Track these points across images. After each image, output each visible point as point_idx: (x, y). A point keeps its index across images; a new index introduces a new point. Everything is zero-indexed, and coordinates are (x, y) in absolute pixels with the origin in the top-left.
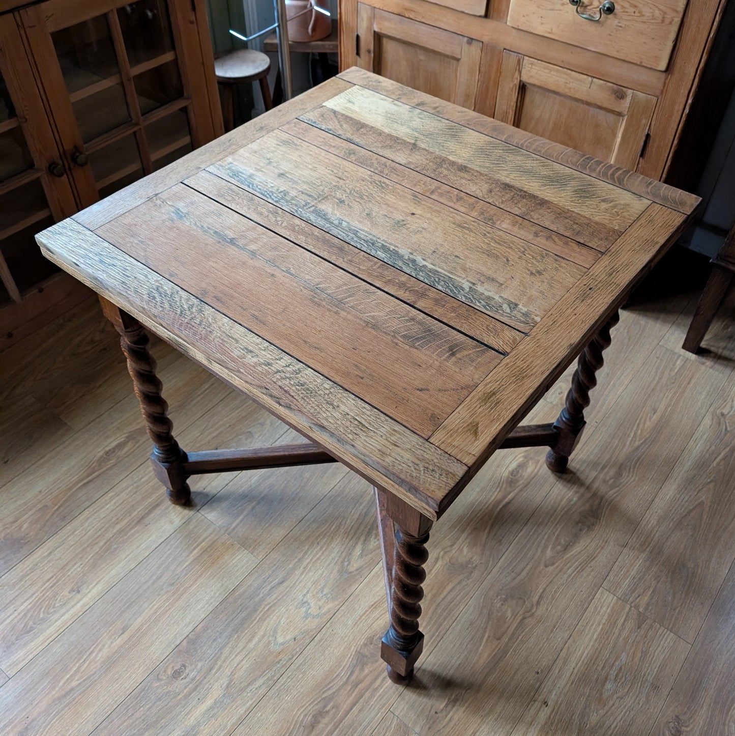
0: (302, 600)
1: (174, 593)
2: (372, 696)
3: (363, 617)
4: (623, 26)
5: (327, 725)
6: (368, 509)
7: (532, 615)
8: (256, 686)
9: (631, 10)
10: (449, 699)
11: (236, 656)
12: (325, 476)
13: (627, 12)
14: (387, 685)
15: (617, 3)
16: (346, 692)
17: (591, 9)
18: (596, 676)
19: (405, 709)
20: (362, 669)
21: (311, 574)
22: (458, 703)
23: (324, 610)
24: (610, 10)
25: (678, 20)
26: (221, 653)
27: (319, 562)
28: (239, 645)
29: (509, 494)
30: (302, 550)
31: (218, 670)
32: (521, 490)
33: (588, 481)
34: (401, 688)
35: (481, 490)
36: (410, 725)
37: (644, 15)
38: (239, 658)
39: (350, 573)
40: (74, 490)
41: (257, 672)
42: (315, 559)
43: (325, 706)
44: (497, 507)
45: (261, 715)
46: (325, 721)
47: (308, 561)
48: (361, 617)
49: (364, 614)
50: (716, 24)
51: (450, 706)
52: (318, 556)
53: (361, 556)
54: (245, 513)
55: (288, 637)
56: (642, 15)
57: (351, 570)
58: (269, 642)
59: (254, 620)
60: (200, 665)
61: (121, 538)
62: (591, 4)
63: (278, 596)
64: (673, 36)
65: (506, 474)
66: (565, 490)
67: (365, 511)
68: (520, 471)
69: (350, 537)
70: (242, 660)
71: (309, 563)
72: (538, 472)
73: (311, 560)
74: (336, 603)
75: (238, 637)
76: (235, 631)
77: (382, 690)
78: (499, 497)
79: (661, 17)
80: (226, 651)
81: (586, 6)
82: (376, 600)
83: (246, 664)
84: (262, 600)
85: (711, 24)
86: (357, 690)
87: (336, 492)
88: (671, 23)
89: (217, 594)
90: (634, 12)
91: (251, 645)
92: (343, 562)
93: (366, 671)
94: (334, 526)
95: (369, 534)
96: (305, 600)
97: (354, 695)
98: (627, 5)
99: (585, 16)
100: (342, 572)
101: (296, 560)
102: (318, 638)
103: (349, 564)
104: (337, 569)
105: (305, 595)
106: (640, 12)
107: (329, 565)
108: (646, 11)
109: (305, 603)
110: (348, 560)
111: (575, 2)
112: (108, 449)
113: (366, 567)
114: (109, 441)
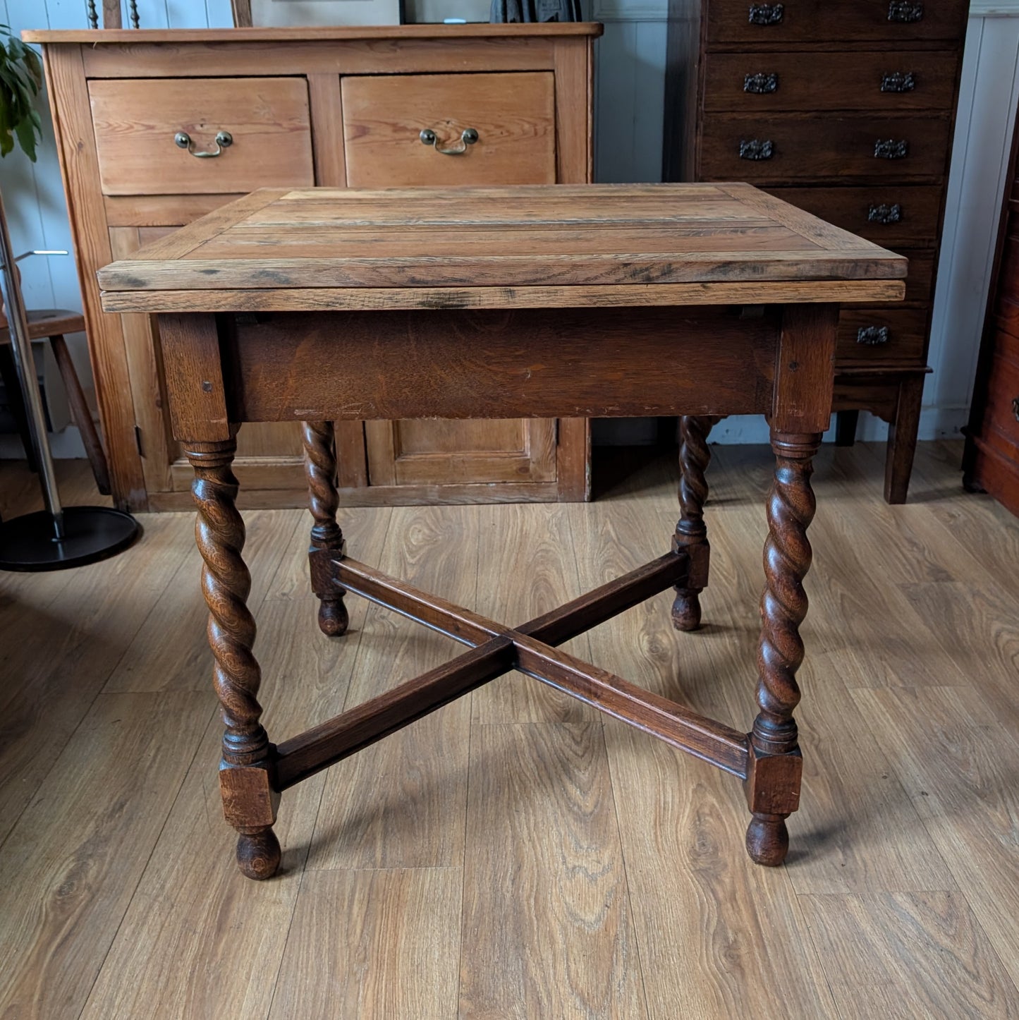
0: (567, 868)
1: (380, 966)
2: (762, 897)
3: (659, 840)
4: (493, 151)
5: (751, 953)
6: (538, 752)
7: (820, 740)
8: (621, 977)
9: (497, 132)
10: (839, 847)
11: (555, 968)
12: (445, 752)
13: (493, 135)
14: (764, 877)
15: (478, 128)
16: (731, 911)
17: (450, 144)
18: (933, 750)
19: (809, 881)
20: (720, 882)
21: (545, 841)
22: (852, 845)
23: (606, 861)
24: (474, 138)
25: (551, 128)
26: (531, 979)
27: (540, 825)
28: (544, 956)
29: (670, 667)
30: (505, 827)
31: (549, 995)
32: (678, 658)
33: (731, 624)
34: (783, 870)
35: (639, 676)
36: (833, 892)
37: (513, 134)
38: (561, 968)
39: (591, 813)
40: (47, 960)
41: (603, 965)
42: (532, 825)
43: (726, 939)
44: (674, 682)
45: (664, 998)
46: (743, 950)
47: (525, 831)
48: (656, 841)
49: (656, 837)
50: (589, 122)
51: (848, 852)
52: (532, 821)
53: (584, 793)
54: (379, 837)
55: (597, 910)
56: (510, 133)
57: (589, 810)
58: (578, 928)
59: (531, 923)
60: (517, 1008)
61: (209, 963)
62: (449, 138)
63: (532, 881)
64: (551, 146)
65: (647, 655)
66: (718, 640)
67: (535, 755)
68: (658, 646)
69: (549, 786)
70: (568, 967)
71: (529, 834)
72: (675, 638)
73: (528, 828)
74: (611, 846)
75: (531, 950)
76: (520, 947)
77: (765, 885)
78: (664, 674)
79: (533, 130)
80: (534, 971)
81: (445, 141)
82: (652, 818)
83: (579, 968)
84: (516, 899)
85: (585, 123)
86: (740, 902)
87: (477, 757)
88: (545, 133)
89: (446, 930)
90: (502, 133)
91: (560, 945)
92: (570, 810)
93: (727, 880)
94: (517, 787)
95: (567, 771)
96: (570, 866)
97: (742, 907)
98: (491, 128)
99: (447, 151)
100: (581, 818)
101: (510, 840)
102: (633, 888)
103: (580, 807)
104: (570, 819)
105: (564, 863)
106: (508, 131)
107: (556, 821)
108: (516, 129)
109: (574, 867)
110: (574, 805)
111: (430, 140)
112: (55, 888)
113: (603, 799)
114: (46, 880)
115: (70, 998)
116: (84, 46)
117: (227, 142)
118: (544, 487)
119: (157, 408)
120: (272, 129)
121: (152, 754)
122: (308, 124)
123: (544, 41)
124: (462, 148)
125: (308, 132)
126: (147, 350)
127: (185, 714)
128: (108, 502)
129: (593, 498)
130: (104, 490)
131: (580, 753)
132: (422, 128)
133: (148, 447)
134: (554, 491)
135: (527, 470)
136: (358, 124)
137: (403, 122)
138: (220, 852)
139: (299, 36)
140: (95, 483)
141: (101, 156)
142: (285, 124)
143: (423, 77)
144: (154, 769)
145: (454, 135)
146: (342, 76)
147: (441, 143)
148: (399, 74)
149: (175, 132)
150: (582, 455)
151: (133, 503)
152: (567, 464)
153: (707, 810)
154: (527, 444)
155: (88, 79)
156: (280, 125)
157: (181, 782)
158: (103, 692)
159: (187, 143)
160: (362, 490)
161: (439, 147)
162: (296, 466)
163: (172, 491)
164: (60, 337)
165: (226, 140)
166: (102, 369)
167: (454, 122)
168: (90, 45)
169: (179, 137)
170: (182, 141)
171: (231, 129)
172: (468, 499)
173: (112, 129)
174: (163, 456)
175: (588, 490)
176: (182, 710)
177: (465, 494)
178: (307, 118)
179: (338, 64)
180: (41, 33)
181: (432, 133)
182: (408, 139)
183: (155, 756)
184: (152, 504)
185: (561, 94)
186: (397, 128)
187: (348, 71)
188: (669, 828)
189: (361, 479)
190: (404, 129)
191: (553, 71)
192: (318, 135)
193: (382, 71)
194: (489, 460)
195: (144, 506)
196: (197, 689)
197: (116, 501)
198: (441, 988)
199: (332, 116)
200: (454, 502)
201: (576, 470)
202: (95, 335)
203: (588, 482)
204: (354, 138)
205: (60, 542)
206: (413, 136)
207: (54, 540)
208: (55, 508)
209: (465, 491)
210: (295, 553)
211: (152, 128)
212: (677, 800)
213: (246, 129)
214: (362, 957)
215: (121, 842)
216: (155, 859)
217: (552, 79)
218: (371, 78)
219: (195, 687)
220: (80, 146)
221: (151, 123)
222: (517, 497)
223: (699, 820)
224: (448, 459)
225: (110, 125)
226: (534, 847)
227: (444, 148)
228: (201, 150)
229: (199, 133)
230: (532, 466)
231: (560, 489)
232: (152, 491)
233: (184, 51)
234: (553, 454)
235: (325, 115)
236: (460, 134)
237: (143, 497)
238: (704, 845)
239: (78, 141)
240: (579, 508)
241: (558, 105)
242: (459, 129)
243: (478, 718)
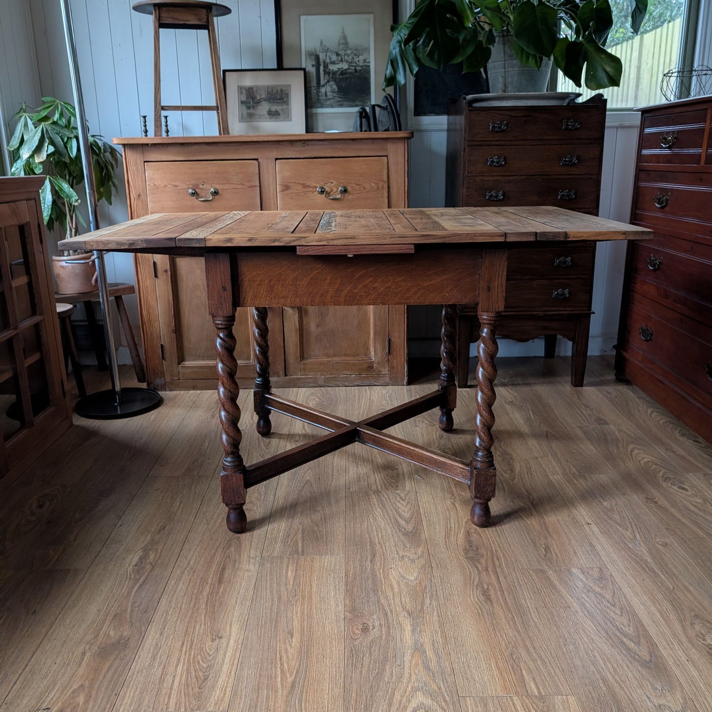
0: (399, 556)
1: (303, 598)
2: (502, 569)
3: (448, 544)
4: (355, 197)
5: (496, 594)
6: (382, 504)
8: (428, 604)
9: (358, 187)
10: (543, 548)
11: (394, 599)
13: (355, 189)
15: (348, 186)
16: (485, 576)
17: (333, 194)
20: (480, 563)
21: (387, 544)
22: (550, 546)
23: (419, 553)
24: (345, 191)
25: (386, 186)
26: (382, 604)
27: (385, 537)
28: (388, 595)
30: (366, 538)
31: (391, 611)
36: (539, 568)
37: (366, 188)
38: (397, 600)
40: (133, 595)
41: (419, 599)
43: (483, 587)
45: (451, 613)
46: (492, 592)
47: (377, 540)
48: (446, 545)
49: (446, 543)
50: (406, 182)
51: (548, 550)
52: (380, 535)
55: (415, 575)
56: (364, 188)
57: (410, 531)
58: (406, 583)
59: (381, 580)
60: (375, 617)
61: (216, 596)
62: (332, 191)
63: (381, 562)
64: (386, 195)
70: (401, 599)
71: (379, 541)
73: (378, 538)
74: (422, 547)
75: (381, 592)
76: (375, 591)
79: (376, 187)
80: (383, 601)
81: (330, 193)
82: (444, 534)
83: (407, 600)
84: (373, 570)
85: (404, 183)
86: (490, 572)
88: (383, 188)
89: (337, 583)
90: (360, 188)
91: (396, 590)
92: (400, 530)
93: (484, 562)
96: (401, 555)
97: (491, 574)
98: (355, 186)
99: (331, 198)
100: (406, 534)
101: (369, 543)
102: (434, 565)
103: (405, 529)
104: (400, 534)
105: (398, 554)
106: (363, 187)
107: (393, 535)
108: (367, 186)
109: (403, 556)
110: (402, 528)
111: (322, 192)
112: (134, 563)
113: (418, 525)
114: (128, 560)
115: (146, 611)
116: (144, 146)
117: (216, 193)
118: (381, 377)
119: (173, 334)
120: (239, 187)
121: (178, 504)
122: (258, 184)
123: (382, 141)
124: (339, 196)
125: (258, 188)
126: (169, 303)
127: (193, 486)
128: (144, 385)
129: (409, 383)
130: (141, 380)
131: (405, 505)
132: (318, 186)
133: (167, 355)
134: (387, 379)
135: (372, 367)
136: (284, 184)
137: (308, 183)
138: (217, 548)
139: (255, 139)
140: (136, 376)
141: (150, 201)
142: (247, 184)
143: (319, 159)
144: (180, 511)
145: (335, 190)
146: (276, 159)
147: (328, 194)
148: (307, 158)
149: (189, 188)
150: (403, 359)
151: (158, 386)
152: (394, 364)
153: (473, 531)
154: (373, 353)
155: (145, 162)
156: (244, 185)
157: (194, 516)
158: (149, 475)
159: (195, 194)
160: (282, 378)
161: (327, 195)
162: (247, 366)
163: (179, 379)
164: (120, 297)
165: (215, 192)
166: (144, 313)
167: (335, 183)
168: (147, 145)
169: (190, 191)
170: (192, 193)
171: (218, 187)
172: (339, 383)
173: (156, 187)
174: (175, 359)
175: (406, 379)
176: (192, 484)
177: (338, 381)
178: (258, 181)
179: (275, 153)
180: (123, 139)
181: (323, 188)
182: (311, 191)
183: (179, 506)
184: (168, 386)
185: (391, 168)
186: (304, 186)
187: (280, 157)
188: (452, 539)
189: (282, 373)
190: (309, 186)
191: (387, 156)
192: (263, 190)
193: (298, 157)
194: (351, 362)
195: (164, 388)
196: (200, 474)
197: (148, 385)
198: (336, 608)
199: (271, 180)
200: (332, 385)
201: (399, 367)
202: (142, 294)
203: (406, 374)
204: (282, 191)
205: (119, 406)
206: (314, 190)
207: (116, 404)
208: (118, 388)
209: (338, 379)
210: (247, 410)
211: (177, 186)
212: (457, 526)
213: (226, 186)
214: (294, 594)
215: (165, 544)
216: (183, 551)
217: (386, 160)
218: (292, 160)
219: (198, 473)
220: (139, 196)
221: (176, 184)
222: (368, 383)
223: (469, 535)
224: (329, 361)
225: (155, 185)
226: (382, 547)
227: (329, 196)
228: (202, 197)
229: (201, 189)
230: (375, 365)
231: (390, 378)
232: (168, 379)
233: (195, 147)
234: (387, 358)
235: (267, 180)
236: (338, 189)
237: (163, 382)
238: (471, 546)
239: (138, 193)
240: (401, 388)
241: (390, 174)
242: (338, 187)
243: (350, 488)
